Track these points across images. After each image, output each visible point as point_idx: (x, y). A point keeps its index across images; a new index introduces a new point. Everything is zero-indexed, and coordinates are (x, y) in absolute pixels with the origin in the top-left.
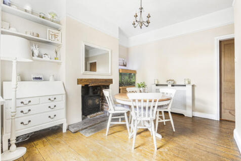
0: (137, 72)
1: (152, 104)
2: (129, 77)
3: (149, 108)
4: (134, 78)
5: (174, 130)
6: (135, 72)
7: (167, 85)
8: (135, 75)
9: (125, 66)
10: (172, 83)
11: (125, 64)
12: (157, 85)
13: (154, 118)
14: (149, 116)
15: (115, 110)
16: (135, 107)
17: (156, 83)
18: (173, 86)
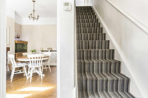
0: (28, 43)
1: (40, 60)
2: (22, 46)
3: (39, 61)
4: (26, 46)
5: (51, 72)
6: (26, 43)
7: (48, 51)
8: (27, 44)
9: (19, 38)
10: (50, 49)
11: (18, 36)
12: (42, 51)
13: (41, 65)
14: (38, 65)
15: (17, 66)
16: (31, 61)
17: (42, 50)
18: (51, 51)
